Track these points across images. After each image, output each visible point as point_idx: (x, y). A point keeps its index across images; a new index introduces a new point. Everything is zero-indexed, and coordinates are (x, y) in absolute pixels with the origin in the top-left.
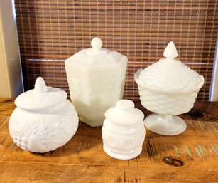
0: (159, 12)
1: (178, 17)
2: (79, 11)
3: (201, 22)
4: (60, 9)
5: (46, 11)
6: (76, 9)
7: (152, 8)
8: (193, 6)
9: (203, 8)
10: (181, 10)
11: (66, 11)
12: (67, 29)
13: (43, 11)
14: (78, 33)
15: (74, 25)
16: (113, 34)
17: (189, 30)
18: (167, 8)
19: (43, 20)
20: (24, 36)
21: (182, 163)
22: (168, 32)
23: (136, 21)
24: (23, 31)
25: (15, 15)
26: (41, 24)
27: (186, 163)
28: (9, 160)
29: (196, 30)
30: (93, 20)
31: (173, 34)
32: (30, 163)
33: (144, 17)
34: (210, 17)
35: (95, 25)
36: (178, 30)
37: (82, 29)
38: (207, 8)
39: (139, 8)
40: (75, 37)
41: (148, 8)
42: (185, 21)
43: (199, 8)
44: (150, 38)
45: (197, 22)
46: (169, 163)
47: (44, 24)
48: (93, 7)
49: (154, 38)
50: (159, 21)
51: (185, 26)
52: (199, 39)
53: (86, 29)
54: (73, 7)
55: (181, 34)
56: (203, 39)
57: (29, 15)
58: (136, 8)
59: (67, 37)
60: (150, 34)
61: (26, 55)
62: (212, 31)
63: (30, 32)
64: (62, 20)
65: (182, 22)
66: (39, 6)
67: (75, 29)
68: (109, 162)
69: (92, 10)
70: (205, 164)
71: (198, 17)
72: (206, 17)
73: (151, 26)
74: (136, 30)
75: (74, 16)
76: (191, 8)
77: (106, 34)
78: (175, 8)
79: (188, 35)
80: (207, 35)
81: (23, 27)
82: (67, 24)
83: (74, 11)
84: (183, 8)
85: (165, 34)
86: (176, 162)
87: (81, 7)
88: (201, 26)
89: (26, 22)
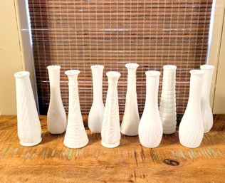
0: (156, 40)
1: (172, 44)
2: (88, 40)
3: (192, 47)
4: (71, 38)
5: (58, 40)
6: (85, 38)
7: (150, 36)
8: (185, 34)
9: (193, 36)
10: (175, 38)
11: (76, 40)
12: (77, 55)
13: (56, 40)
14: (87, 58)
15: (83, 51)
16: (118, 58)
17: (182, 55)
18: (163, 36)
19: (57, 47)
20: (39, 61)
21: (178, 164)
22: (164, 57)
23: (137, 47)
24: (39, 57)
25: (32, 43)
26: (55, 51)
27: (181, 163)
28: (43, 164)
29: (188, 55)
30: (100, 47)
31: (169, 58)
32: (61, 166)
33: (143, 44)
34: (200, 44)
35: (101, 51)
36: (173, 55)
37: (90, 55)
38: (196, 36)
39: (140, 36)
40: (84, 62)
41: (147, 36)
42: (179, 47)
43: (190, 36)
44: (149, 62)
45: (189, 47)
46: (168, 164)
47: (57, 51)
48: (99, 36)
49: (152, 62)
50: (156, 47)
51: (179, 51)
52: (191, 62)
53: (93, 55)
54: (83, 36)
55: (175, 58)
56: (194, 62)
57: (44, 43)
58: (137, 36)
59: (77, 62)
60: (149, 58)
61: (41, 77)
62: (201, 55)
63: (45, 58)
64: (73, 47)
65: (176, 47)
66: (53, 36)
67: (84, 54)
68: (122, 164)
69: (99, 38)
70: (195, 164)
71: (189, 44)
72: (196, 44)
73: (150, 51)
74: (137, 55)
75: (83, 43)
76: (183, 36)
77: (111, 58)
78: (170, 36)
79: (181, 58)
80: (197, 58)
81: (38, 54)
82: (77, 51)
83: (83, 40)
84: (176, 36)
85: (162, 58)
86: (173, 163)
87: (90, 36)
88: (192, 51)
89: (41, 49)
